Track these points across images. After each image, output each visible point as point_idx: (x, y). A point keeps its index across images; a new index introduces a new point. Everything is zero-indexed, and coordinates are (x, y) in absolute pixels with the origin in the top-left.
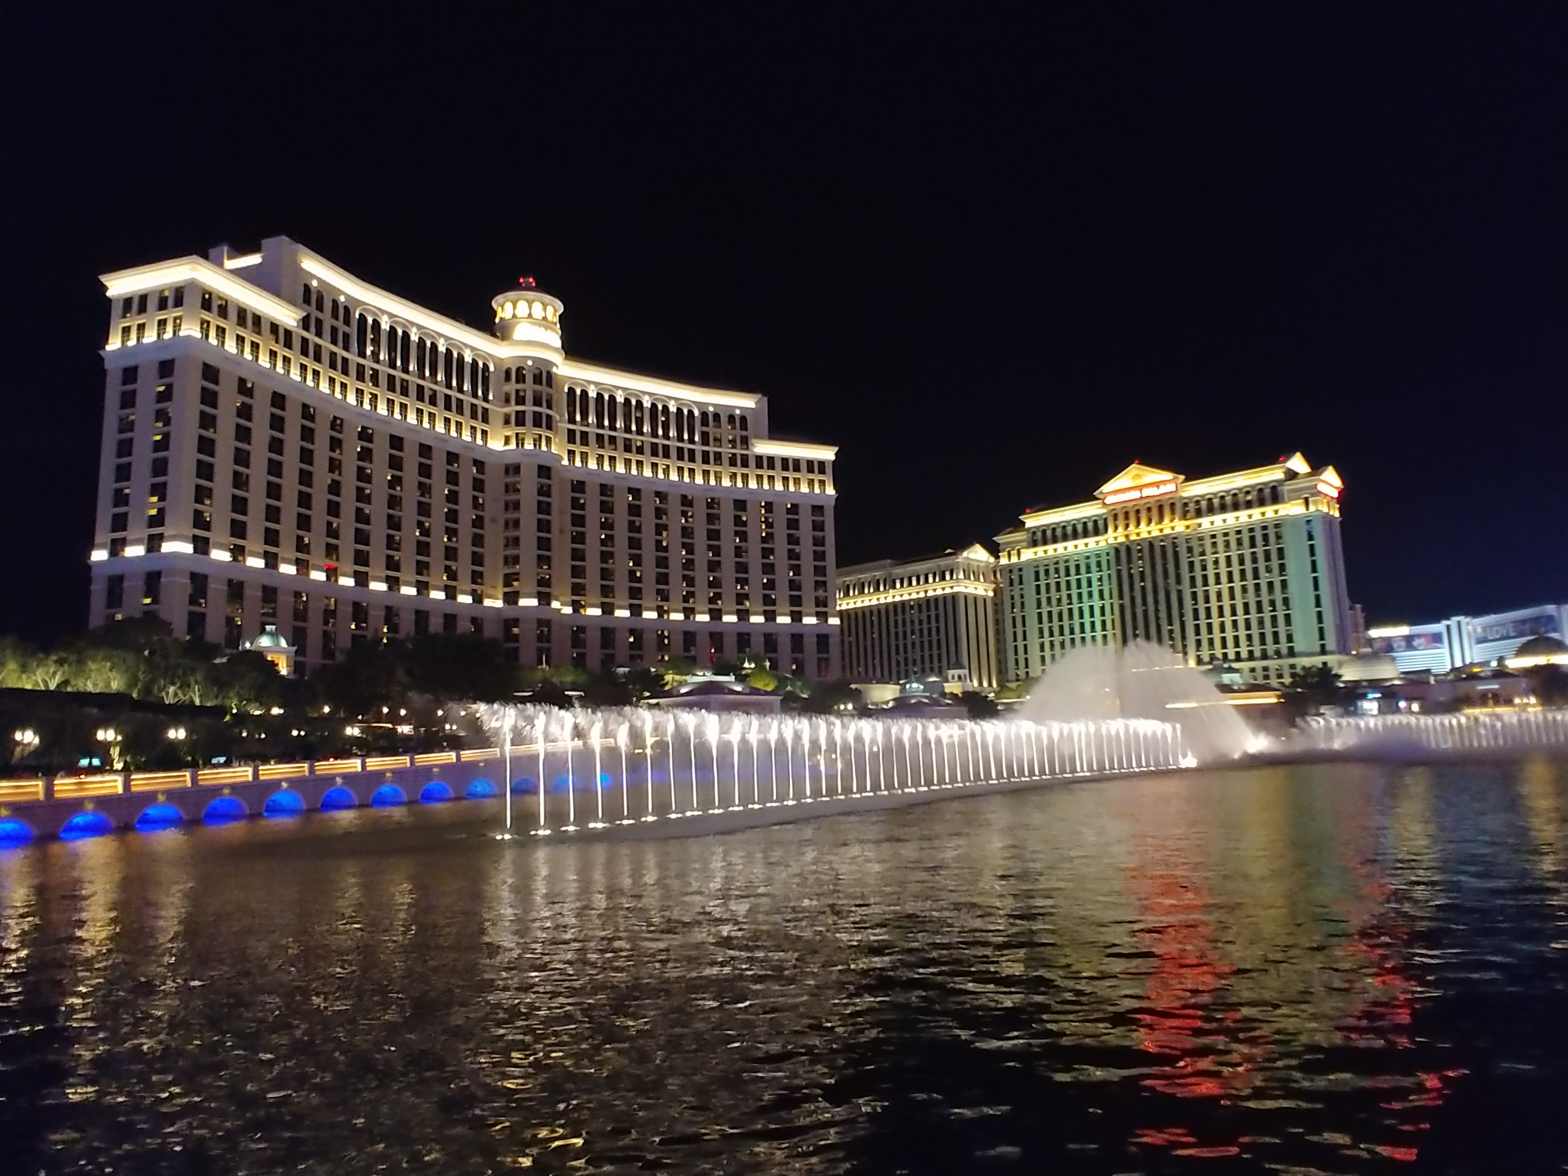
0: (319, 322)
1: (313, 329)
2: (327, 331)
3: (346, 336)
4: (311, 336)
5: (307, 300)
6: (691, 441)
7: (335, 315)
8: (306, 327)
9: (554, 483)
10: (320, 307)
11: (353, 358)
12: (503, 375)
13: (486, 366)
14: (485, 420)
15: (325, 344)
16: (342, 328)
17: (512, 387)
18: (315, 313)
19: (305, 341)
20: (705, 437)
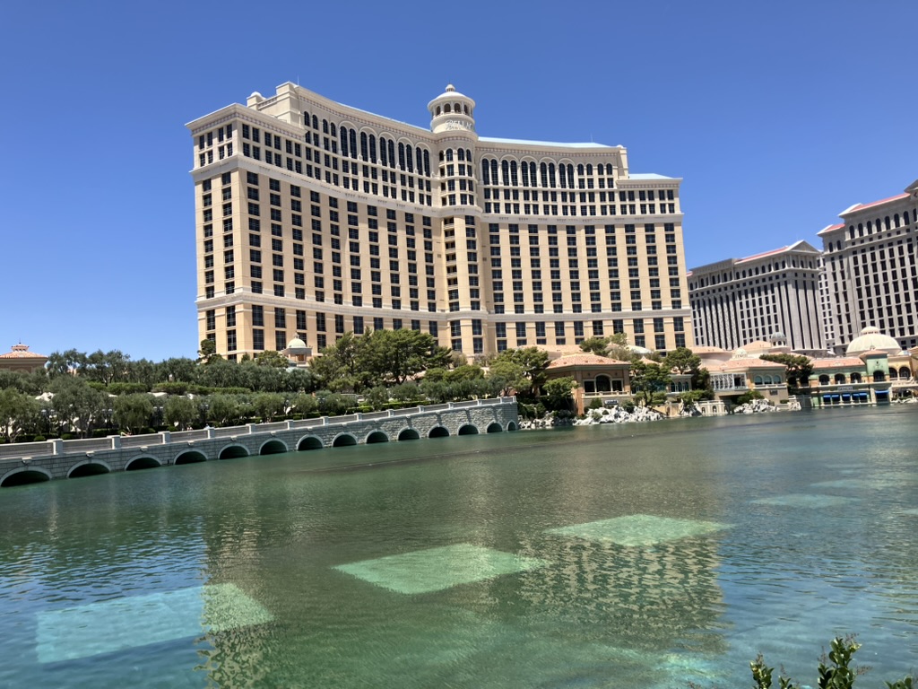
0: (316, 136)
1: (313, 142)
2: (321, 141)
3: (334, 143)
4: (312, 146)
5: (307, 123)
6: (572, 186)
7: (326, 131)
8: (308, 141)
9: (477, 227)
10: (316, 127)
11: (340, 156)
12: (439, 157)
13: (426, 152)
14: (429, 189)
15: (321, 149)
16: (331, 138)
17: (445, 163)
18: (313, 131)
19: (308, 150)
20: (581, 181)
